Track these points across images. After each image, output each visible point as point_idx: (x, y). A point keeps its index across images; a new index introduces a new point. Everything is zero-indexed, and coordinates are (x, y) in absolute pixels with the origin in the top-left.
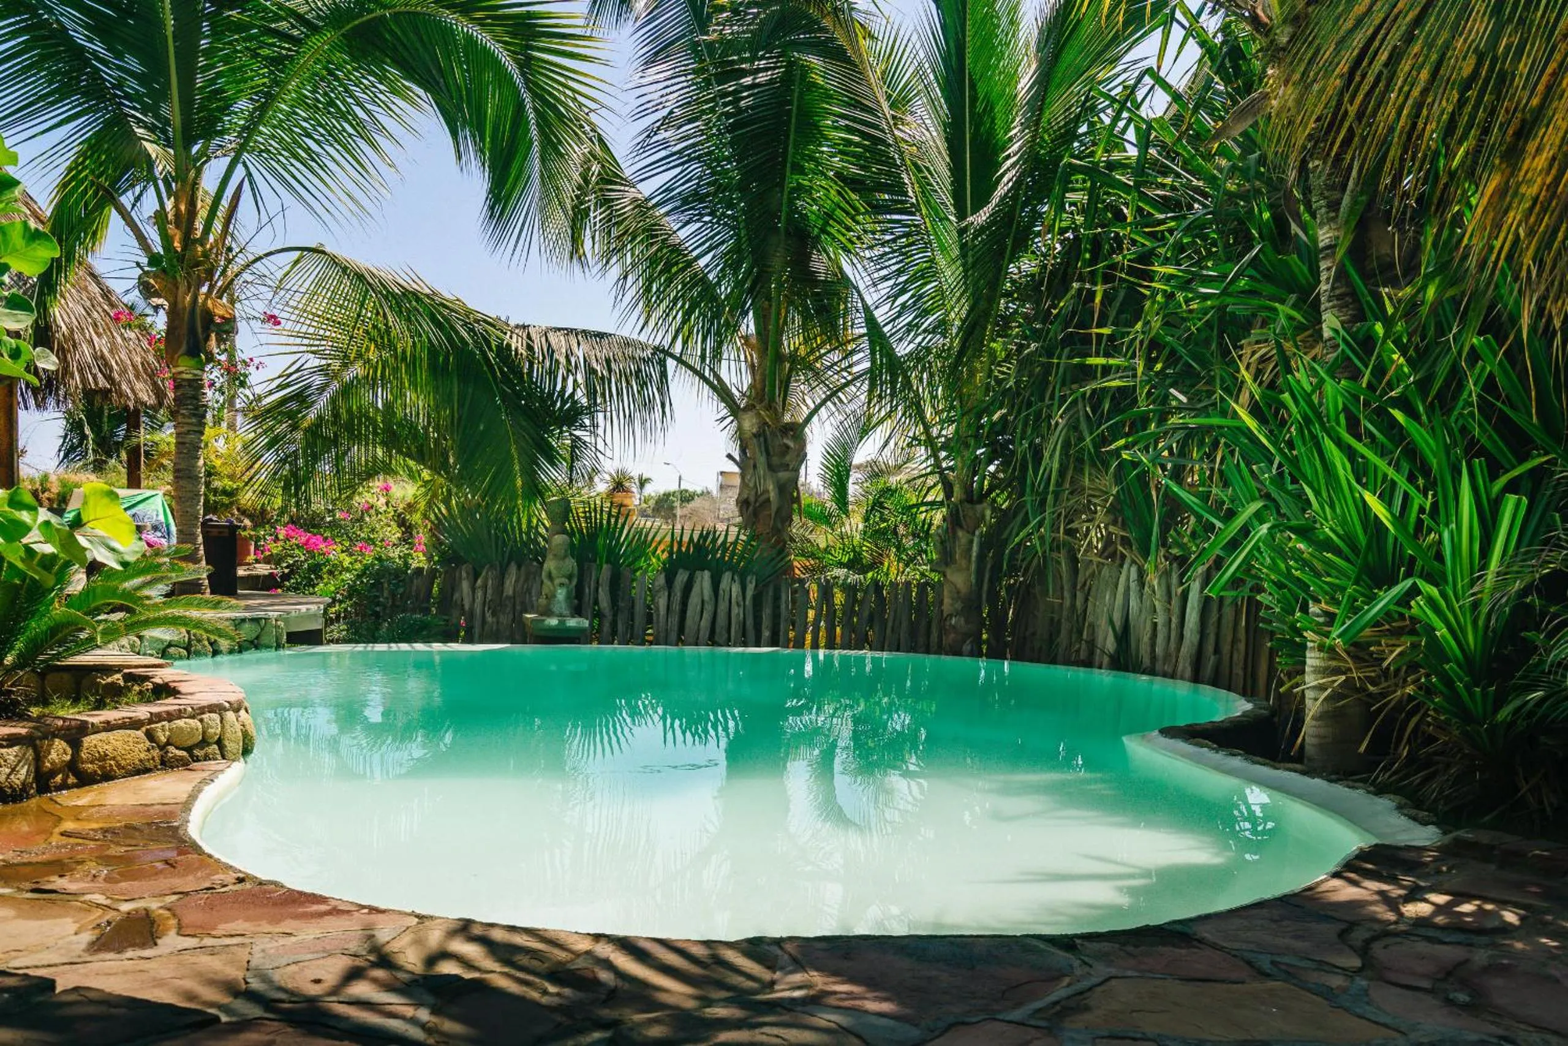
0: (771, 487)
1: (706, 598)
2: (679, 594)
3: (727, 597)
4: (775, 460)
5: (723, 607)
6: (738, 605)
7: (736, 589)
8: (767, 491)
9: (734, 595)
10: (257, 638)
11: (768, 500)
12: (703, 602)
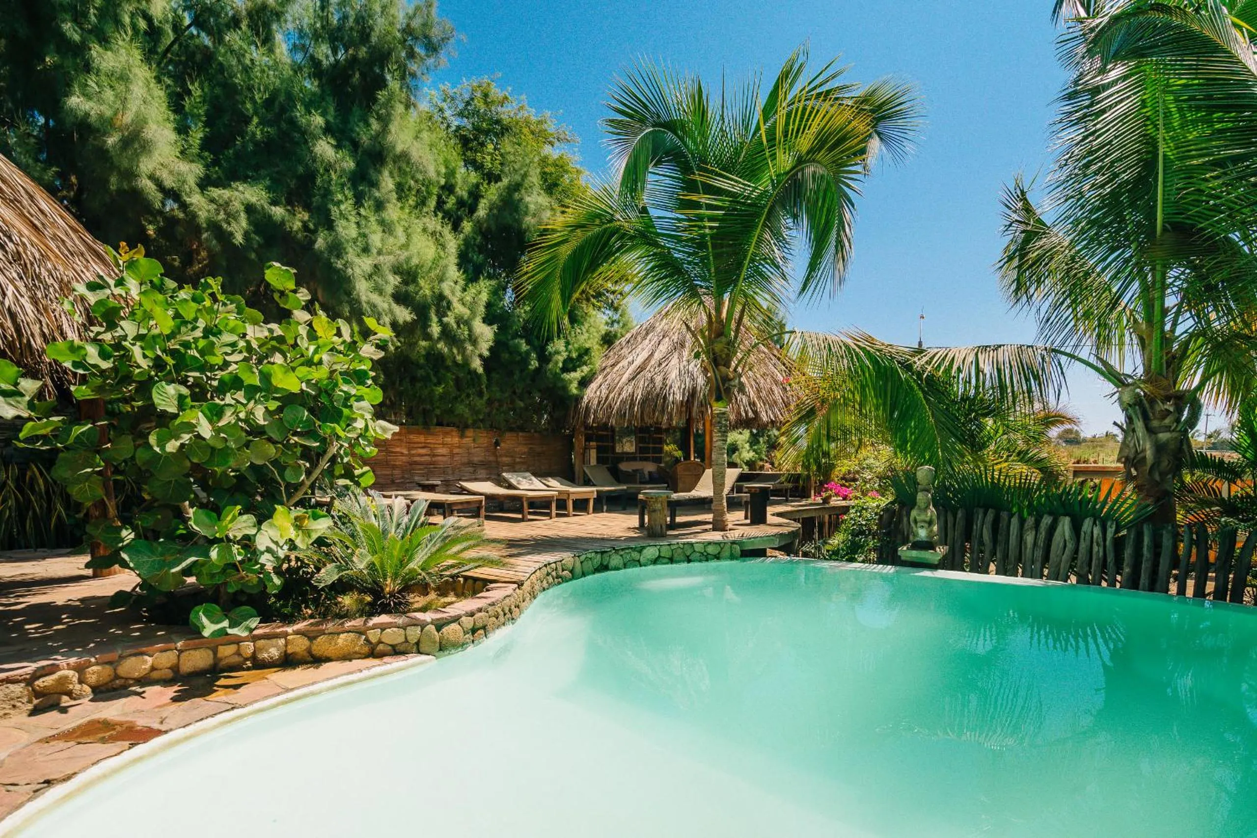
0: (1148, 446)
1: (1067, 538)
2: (1043, 533)
3: (1088, 538)
4: (1155, 423)
5: (1083, 545)
6: (1098, 545)
7: (1097, 531)
8: (1144, 451)
9: (1095, 536)
10: (719, 553)
11: (1145, 458)
12: (1065, 541)
